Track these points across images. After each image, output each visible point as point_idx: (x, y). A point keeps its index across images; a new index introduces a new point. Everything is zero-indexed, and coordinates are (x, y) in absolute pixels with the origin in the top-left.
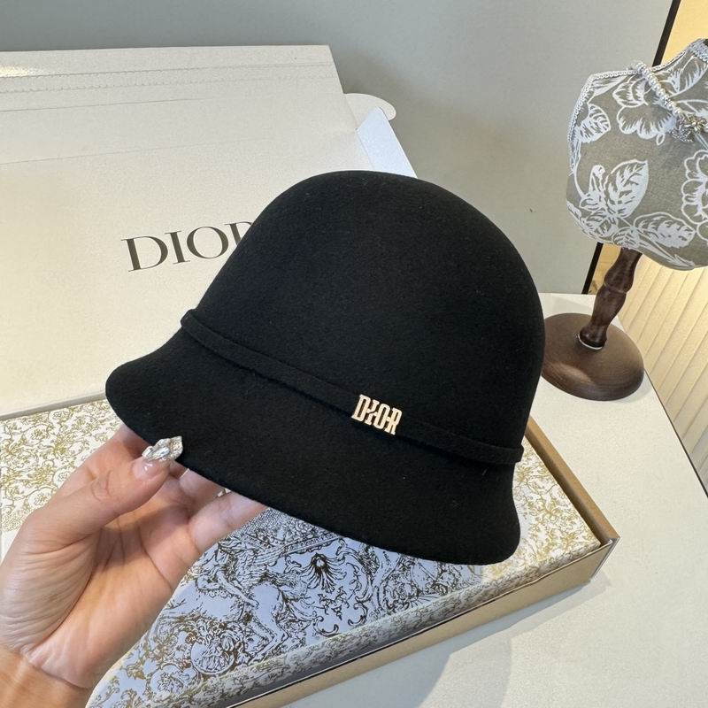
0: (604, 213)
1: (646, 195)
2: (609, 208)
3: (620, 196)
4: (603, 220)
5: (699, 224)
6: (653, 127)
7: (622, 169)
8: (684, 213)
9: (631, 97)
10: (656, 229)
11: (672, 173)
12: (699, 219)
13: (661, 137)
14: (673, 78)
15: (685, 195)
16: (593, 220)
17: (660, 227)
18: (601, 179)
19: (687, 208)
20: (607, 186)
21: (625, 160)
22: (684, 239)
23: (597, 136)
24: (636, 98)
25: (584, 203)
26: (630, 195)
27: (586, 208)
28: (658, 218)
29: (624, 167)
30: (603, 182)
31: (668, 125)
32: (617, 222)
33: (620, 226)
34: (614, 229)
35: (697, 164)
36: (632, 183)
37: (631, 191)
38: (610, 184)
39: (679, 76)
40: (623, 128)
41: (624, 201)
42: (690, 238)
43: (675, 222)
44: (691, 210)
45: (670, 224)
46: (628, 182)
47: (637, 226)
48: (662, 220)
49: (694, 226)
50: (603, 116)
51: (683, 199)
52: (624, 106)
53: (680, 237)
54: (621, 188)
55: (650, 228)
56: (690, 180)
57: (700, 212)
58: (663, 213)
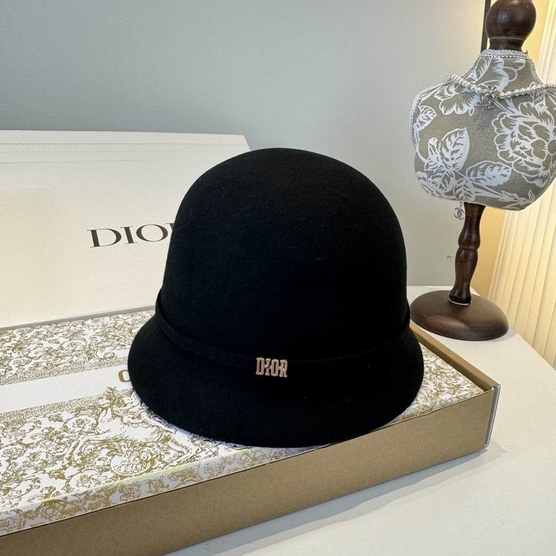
0: (443, 169)
1: (470, 152)
2: (445, 165)
3: (452, 155)
4: (443, 175)
5: (513, 162)
6: (465, 106)
7: (449, 137)
8: (500, 158)
9: (446, 93)
10: (483, 175)
11: (485, 132)
12: (512, 159)
13: (472, 110)
14: (472, 74)
15: (498, 145)
16: (436, 177)
17: (486, 173)
18: (435, 145)
19: (502, 153)
20: (441, 149)
21: (450, 131)
22: (505, 176)
23: (428, 123)
24: (450, 93)
25: (428, 166)
26: (458, 154)
27: (429, 169)
28: (483, 166)
29: (451, 134)
30: (437, 147)
31: (475, 101)
32: (453, 174)
33: (457, 179)
34: (453, 181)
35: (501, 122)
36: (458, 144)
37: (458, 150)
38: (443, 148)
39: (475, 71)
40: (445, 112)
41: (455, 158)
42: (509, 174)
43: (495, 165)
44: (505, 154)
45: (492, 168)
46: (455, 144)
47: (469, 176)
48: (486, 167)
49: (510, 165)
50: (431, 110)
51: (497, 148)
52: (443, 100)
53: (501, 175)
54: (451, 148)
55: (479, 175)
56: (499, 134)
57: (511, 154)
58: (485, 161)
